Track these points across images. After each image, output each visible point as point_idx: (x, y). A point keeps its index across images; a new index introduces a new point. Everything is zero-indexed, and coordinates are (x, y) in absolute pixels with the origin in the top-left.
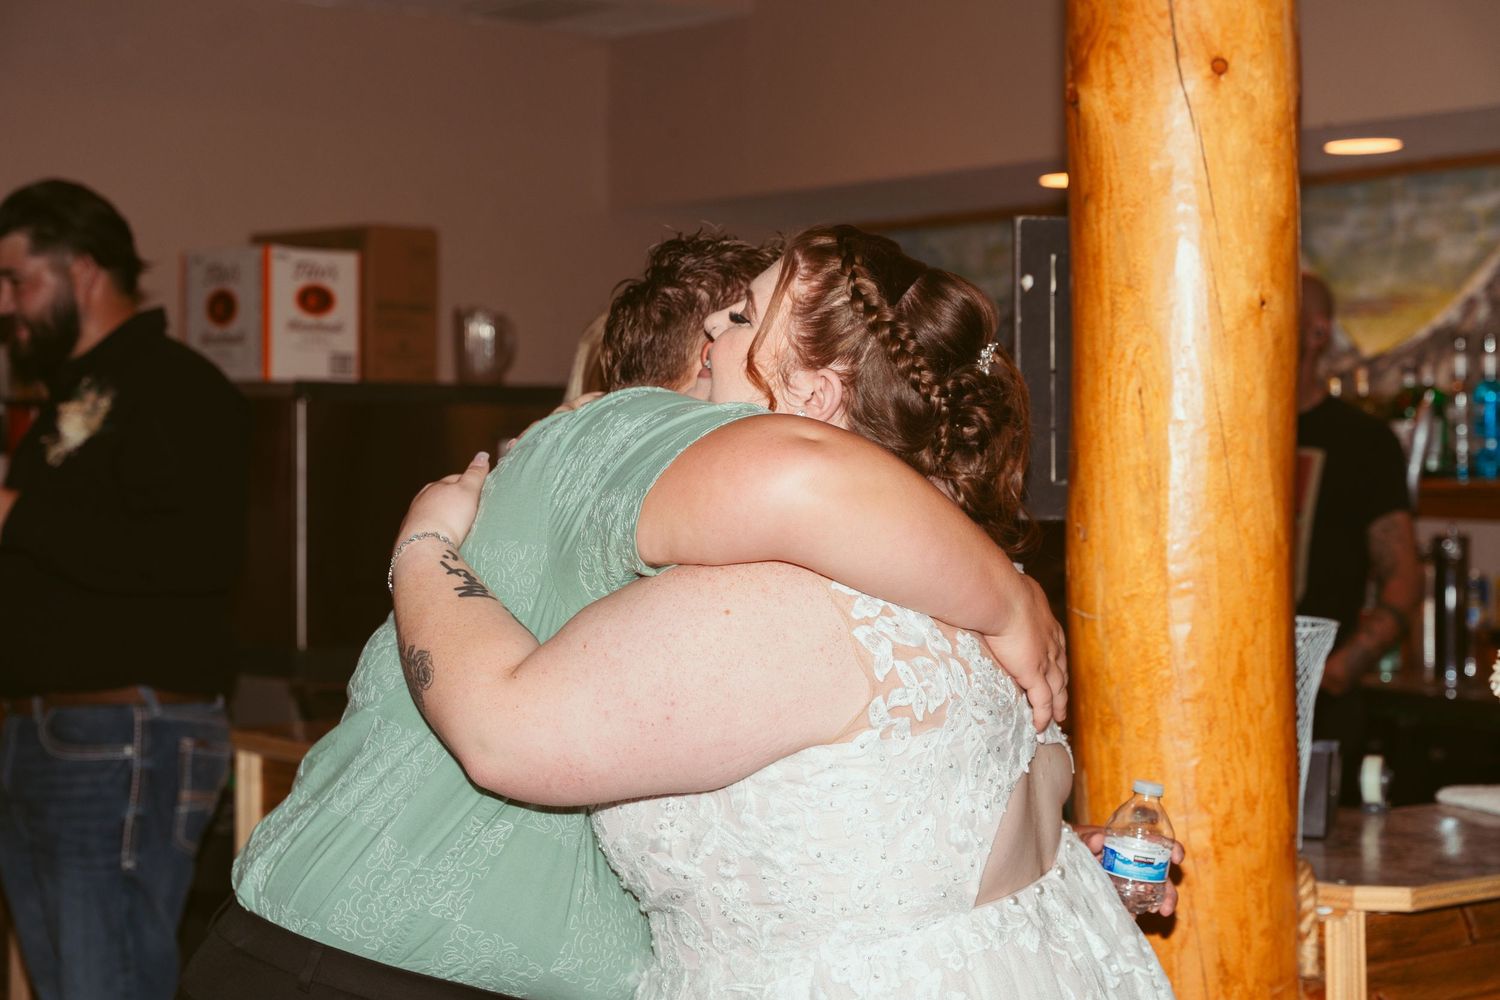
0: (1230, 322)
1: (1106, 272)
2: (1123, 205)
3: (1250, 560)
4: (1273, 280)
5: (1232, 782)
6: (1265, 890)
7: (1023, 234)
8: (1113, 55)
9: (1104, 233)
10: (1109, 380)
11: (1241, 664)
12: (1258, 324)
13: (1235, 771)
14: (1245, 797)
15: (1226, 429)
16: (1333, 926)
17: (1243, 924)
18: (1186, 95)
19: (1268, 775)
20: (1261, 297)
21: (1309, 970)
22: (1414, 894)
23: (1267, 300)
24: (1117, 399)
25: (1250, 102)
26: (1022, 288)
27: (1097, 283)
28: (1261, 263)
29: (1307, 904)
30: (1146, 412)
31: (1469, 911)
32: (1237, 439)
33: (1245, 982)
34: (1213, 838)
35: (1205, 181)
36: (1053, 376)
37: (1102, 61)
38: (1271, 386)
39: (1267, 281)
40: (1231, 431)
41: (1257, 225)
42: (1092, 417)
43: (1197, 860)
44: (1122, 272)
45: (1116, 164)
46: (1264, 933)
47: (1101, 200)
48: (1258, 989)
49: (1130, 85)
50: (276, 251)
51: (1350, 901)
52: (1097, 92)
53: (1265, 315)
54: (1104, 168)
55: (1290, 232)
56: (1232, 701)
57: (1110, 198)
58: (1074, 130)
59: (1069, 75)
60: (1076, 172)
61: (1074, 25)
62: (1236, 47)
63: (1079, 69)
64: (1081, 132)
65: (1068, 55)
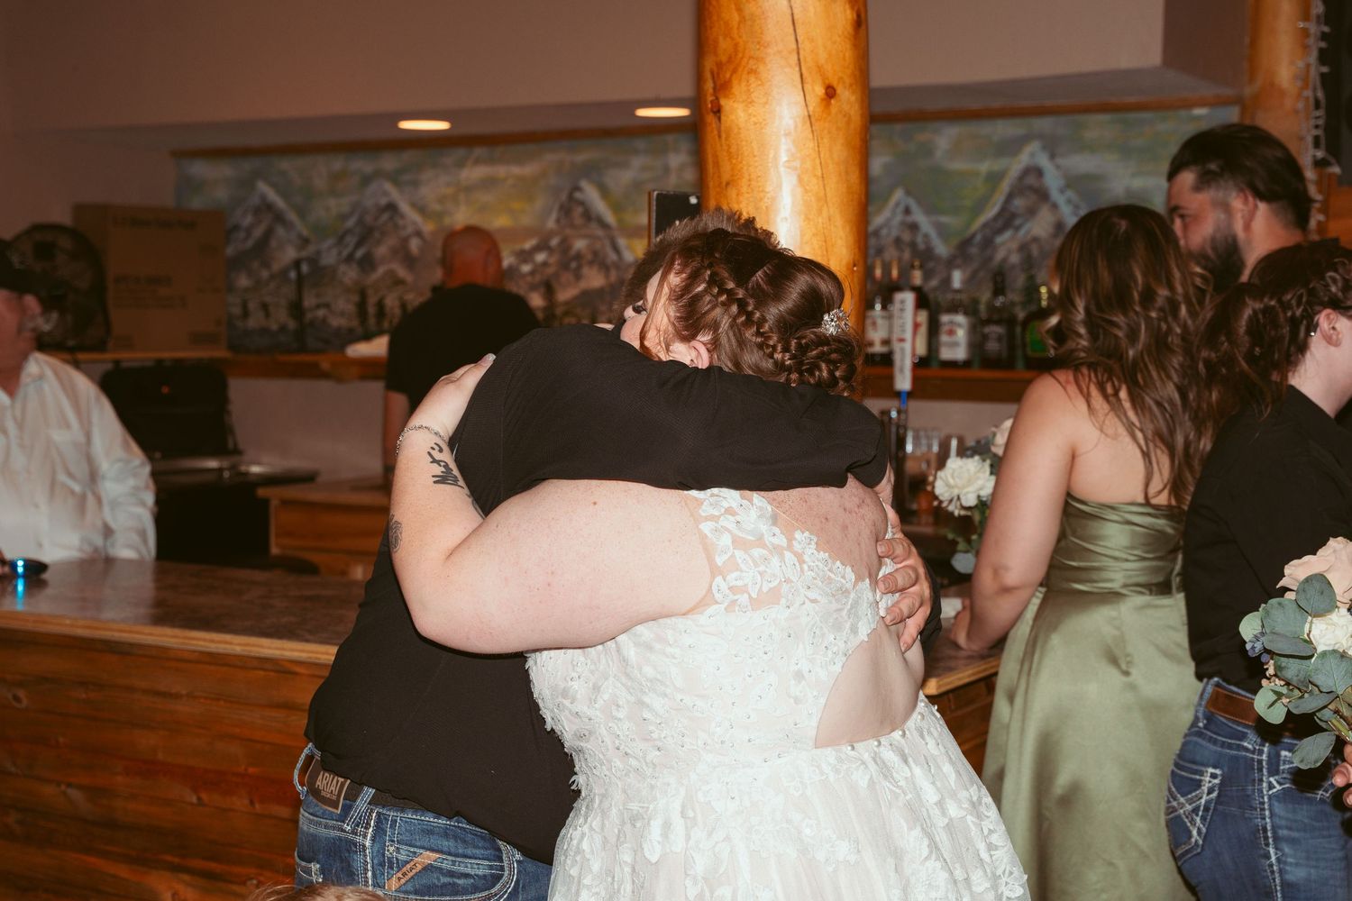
8: (752, 79)
12: (852, 281)
18: (808, 112)
20: (854, 260)
25: (848, 119)
35: (821, 176)
37: (744, 84)
45: (754, 161)
47: (741, 186)
52: (737, 105)
53: (855, 274)
54: (744, 163)
57: (749, 185)
58: (716, 132)
59: (711, 91)
60: (717, 164)
61: (716, 54)
62: (841, 79)
63: (722, 87)
64: (724, 136)
65: (708, 75)
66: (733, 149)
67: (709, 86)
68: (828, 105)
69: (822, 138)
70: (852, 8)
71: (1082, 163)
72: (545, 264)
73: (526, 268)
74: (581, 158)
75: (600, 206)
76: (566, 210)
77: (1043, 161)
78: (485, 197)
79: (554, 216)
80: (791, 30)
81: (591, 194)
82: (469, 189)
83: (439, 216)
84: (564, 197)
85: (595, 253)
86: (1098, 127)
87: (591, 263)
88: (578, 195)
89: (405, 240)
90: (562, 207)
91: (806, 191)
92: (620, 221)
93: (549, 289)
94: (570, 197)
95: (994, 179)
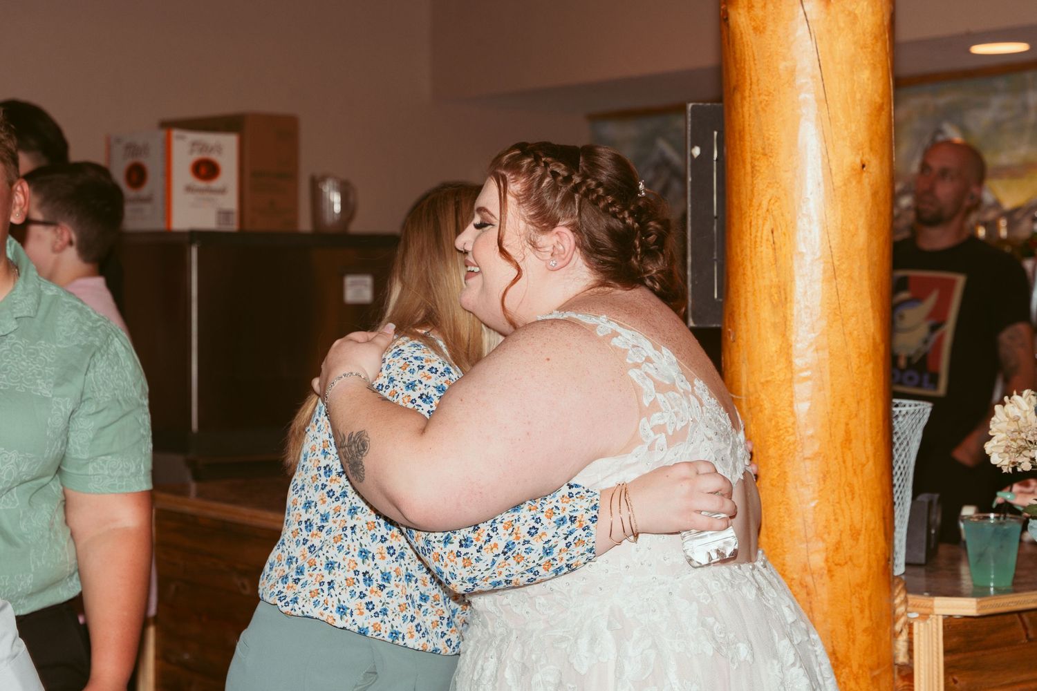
0: (838, 180)
1: (748, 144)
2: (760, 95)
3: (854, 355)
4: (871, 149)
5: (841, 519)
6: (866, 599)
7: (692, 117)
9: (747, 116)
10: (751, 223)
11: (848, 432)
12: (859, 182)
13: (842, 510)
14: (851, 530)
15: (836, 259)
16: (919, 626)
17: (849, 623)
18: (805, 13)
19: (868, 514)
20: (862, 161)
21: (902, 658)
22: (978, 603)
23: (867, 164)
24: (756, 236)
25: (853, 18)
26: (692, 155)
27: (742, 152)
28: (862, 136)
29: (900, 610)
30: (777, 246)
31: (1024, 616)
32: (843, 267)
33: (851, 667)
34: (827, 560)
35: (820, 78)
36: (715, 220)
38: (870, 228)
39: (867, 150)
40: (838, 260)
41: (858, 108)
42: (739, 251)
43: (815, 576)
44: (759, 142)
45: (755, 64)
46: (865, 630)
47: (744, 91)
48: (861, 672)
49: (764, 6)
50: (175, 133)
51: (931, 608)
52: (741, 11)
53: (865, 174)
54: (746, 67)
55: (884, 114)
56: (840, 459)
57: (750, 90)
68: (827, 6)
69: (821, 39)
84: (927, 140)
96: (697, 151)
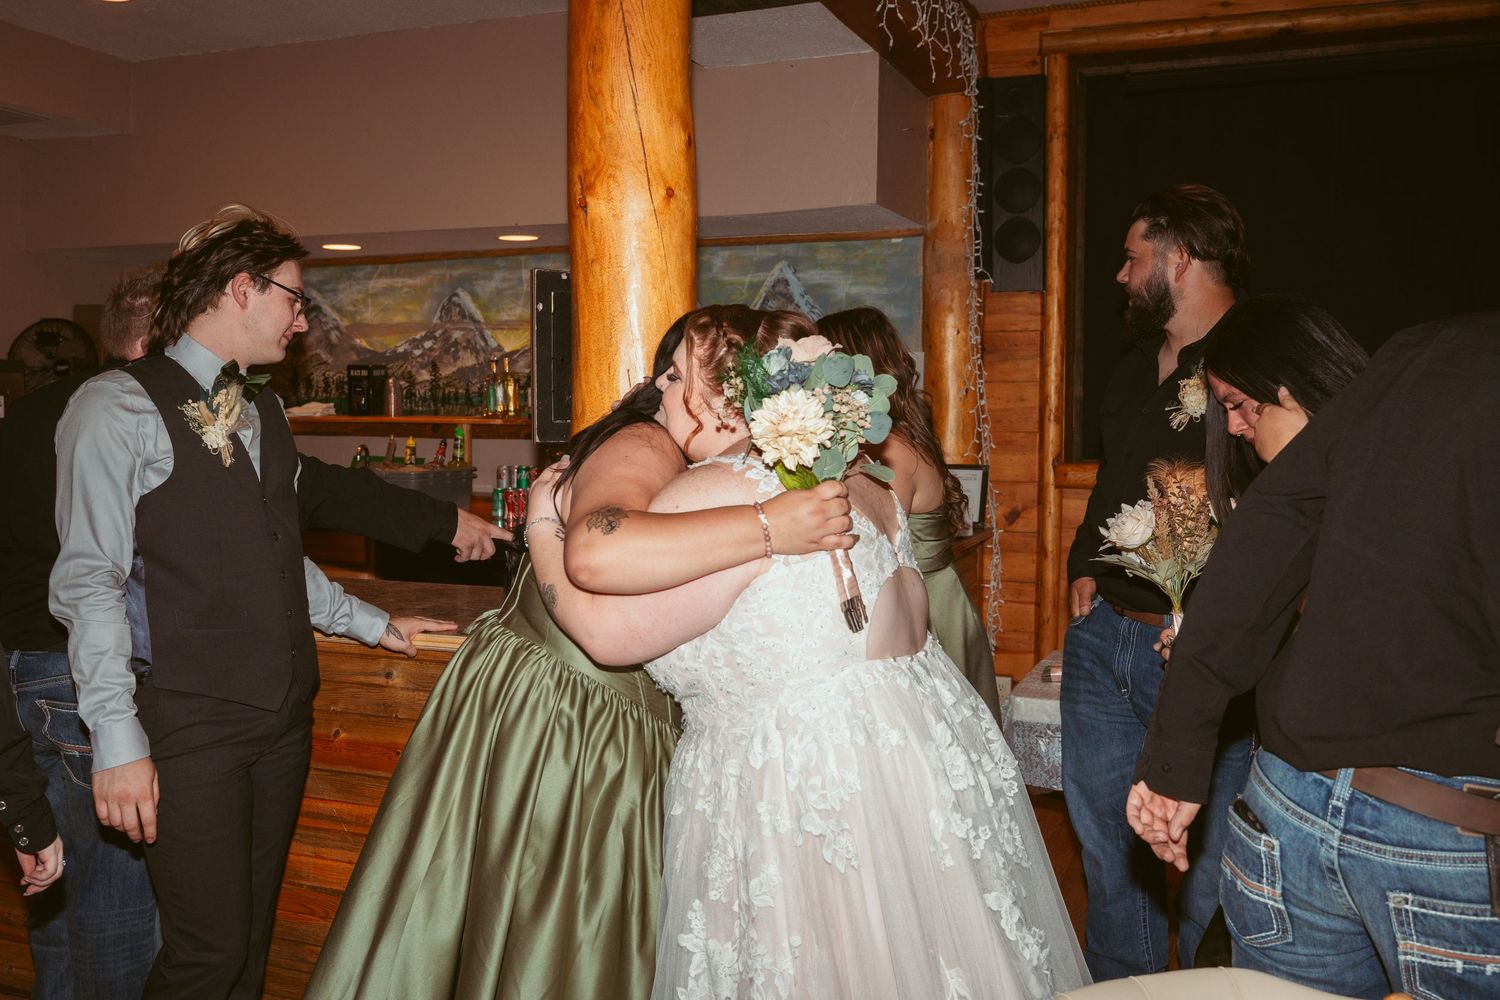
1: (607, 304)
2: (617, 267)
8: (611, 182)
9: (606, 282)
18: (654, 207)
24: (614, 375)
25: (683, 214)
26: (538, 310)
37: (604, 186)
45: (614, 243)
47: (604, 263)
49: (622, 199)
52: (600, 201)
57: (609, 263)
58: (583, 222)
59: (579, 191)
60: (584, 246)
61: (583, 163)
62: (677, 183)
63: (588, 188)
64: (589, 224)
65: (577, 179)
66: (597, 235)
67: (578, 188)
68: (668, 203)
69: (664, 228)
70: (685, 131)
71: (815, 276)
72: (431, 349)
73: (417, 352)
74: (456, 273)
75: (472, 307)
76: (446, 310)
77: (789, 275)
78: (388, 301)
79: (438, 314)
80: (641, 145)
81: (465, 298)
82: (375, 295)
83: (352, 315)
84: (445, 301)
85: (468, 341)
86: (826, 251)
87: (465, 348)
88: (454, 299)
89: (328, 332)
90: (443, 308)
91: (653, 267)
92: (486, 318)
93: (434, 367)
94: (450, 299)
95: (755, 287)
96: (540, 307)
